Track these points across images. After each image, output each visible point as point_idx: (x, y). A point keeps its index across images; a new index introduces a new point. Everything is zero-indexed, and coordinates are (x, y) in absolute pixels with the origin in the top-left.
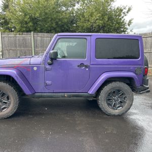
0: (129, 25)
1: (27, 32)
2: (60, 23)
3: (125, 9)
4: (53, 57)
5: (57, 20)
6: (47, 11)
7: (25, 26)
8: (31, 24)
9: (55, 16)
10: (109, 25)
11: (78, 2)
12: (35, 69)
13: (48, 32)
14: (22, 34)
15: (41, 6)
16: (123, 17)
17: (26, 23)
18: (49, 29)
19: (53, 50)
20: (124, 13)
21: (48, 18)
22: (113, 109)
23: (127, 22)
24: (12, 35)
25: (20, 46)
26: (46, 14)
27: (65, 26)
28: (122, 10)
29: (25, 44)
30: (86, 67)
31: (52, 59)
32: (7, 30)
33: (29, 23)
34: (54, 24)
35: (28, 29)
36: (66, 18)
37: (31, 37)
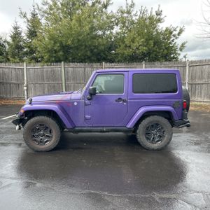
0: (181, 50)
1: (57, 62)
2: (95, 50)
3: (175, 30)
4: (92, 92)
5: (92, 48)
6: (80, 38)
7: (54, 55)
8: (61, 53)
9: (90, 43)
10: (156, 51)
11: (117, 25)
12: (76, 104)
13: (82, 62)
14: (51, 65)
15: (73, 32)
16: (173, 41)
17: (56, 52)
18: (83, 57)
19: (92, 85)
20: (174, 36)
21: (81, 45)
22: (152, 143)
23: (179, 47)
24: (38, 66)
25: (48, 79)
26: (79, 40)
27: (102, 54)
28: (171, 33)
29: (54, 76)
30: (124, 101)
31: (91, 95)
32: (33, 61)
33: (59, 51)
34: (89, 52)
35: (57, 59)
36: (103, 45)
37: (61, 68)
